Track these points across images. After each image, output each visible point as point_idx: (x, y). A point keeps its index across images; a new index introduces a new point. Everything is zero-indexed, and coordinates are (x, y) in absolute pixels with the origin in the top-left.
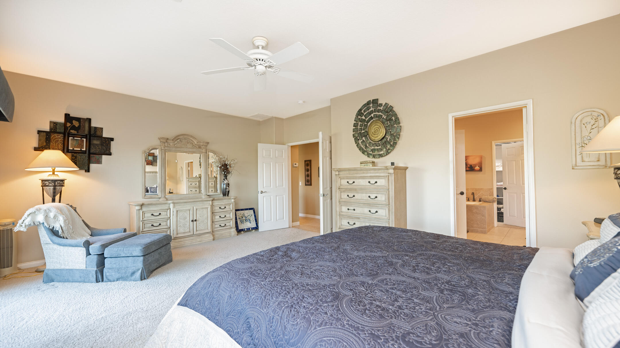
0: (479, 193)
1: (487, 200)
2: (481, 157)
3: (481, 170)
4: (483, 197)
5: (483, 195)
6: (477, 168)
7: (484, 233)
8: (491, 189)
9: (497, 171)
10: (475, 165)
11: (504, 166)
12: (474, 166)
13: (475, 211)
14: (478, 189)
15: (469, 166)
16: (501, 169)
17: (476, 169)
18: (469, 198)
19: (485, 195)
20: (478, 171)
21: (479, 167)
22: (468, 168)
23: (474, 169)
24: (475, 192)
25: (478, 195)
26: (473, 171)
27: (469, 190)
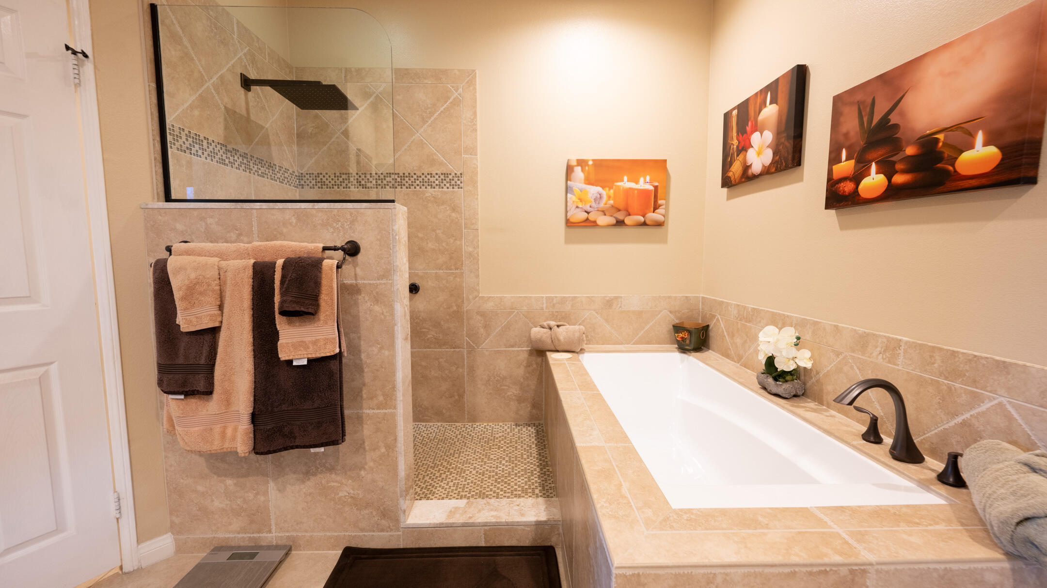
6: (977, 155)
10: (966, 129)
12: (956, 136)
14: (974, 360)
17: (965, 170)
18: (874, 421)
19: (1029, 436)
20: (984, 181)
21: (995, 146)
22: (904, 172)
23: (953, 165)
24: (938, 382)
25: (959, 420)
26: (941, 188)
27: (901, 357)
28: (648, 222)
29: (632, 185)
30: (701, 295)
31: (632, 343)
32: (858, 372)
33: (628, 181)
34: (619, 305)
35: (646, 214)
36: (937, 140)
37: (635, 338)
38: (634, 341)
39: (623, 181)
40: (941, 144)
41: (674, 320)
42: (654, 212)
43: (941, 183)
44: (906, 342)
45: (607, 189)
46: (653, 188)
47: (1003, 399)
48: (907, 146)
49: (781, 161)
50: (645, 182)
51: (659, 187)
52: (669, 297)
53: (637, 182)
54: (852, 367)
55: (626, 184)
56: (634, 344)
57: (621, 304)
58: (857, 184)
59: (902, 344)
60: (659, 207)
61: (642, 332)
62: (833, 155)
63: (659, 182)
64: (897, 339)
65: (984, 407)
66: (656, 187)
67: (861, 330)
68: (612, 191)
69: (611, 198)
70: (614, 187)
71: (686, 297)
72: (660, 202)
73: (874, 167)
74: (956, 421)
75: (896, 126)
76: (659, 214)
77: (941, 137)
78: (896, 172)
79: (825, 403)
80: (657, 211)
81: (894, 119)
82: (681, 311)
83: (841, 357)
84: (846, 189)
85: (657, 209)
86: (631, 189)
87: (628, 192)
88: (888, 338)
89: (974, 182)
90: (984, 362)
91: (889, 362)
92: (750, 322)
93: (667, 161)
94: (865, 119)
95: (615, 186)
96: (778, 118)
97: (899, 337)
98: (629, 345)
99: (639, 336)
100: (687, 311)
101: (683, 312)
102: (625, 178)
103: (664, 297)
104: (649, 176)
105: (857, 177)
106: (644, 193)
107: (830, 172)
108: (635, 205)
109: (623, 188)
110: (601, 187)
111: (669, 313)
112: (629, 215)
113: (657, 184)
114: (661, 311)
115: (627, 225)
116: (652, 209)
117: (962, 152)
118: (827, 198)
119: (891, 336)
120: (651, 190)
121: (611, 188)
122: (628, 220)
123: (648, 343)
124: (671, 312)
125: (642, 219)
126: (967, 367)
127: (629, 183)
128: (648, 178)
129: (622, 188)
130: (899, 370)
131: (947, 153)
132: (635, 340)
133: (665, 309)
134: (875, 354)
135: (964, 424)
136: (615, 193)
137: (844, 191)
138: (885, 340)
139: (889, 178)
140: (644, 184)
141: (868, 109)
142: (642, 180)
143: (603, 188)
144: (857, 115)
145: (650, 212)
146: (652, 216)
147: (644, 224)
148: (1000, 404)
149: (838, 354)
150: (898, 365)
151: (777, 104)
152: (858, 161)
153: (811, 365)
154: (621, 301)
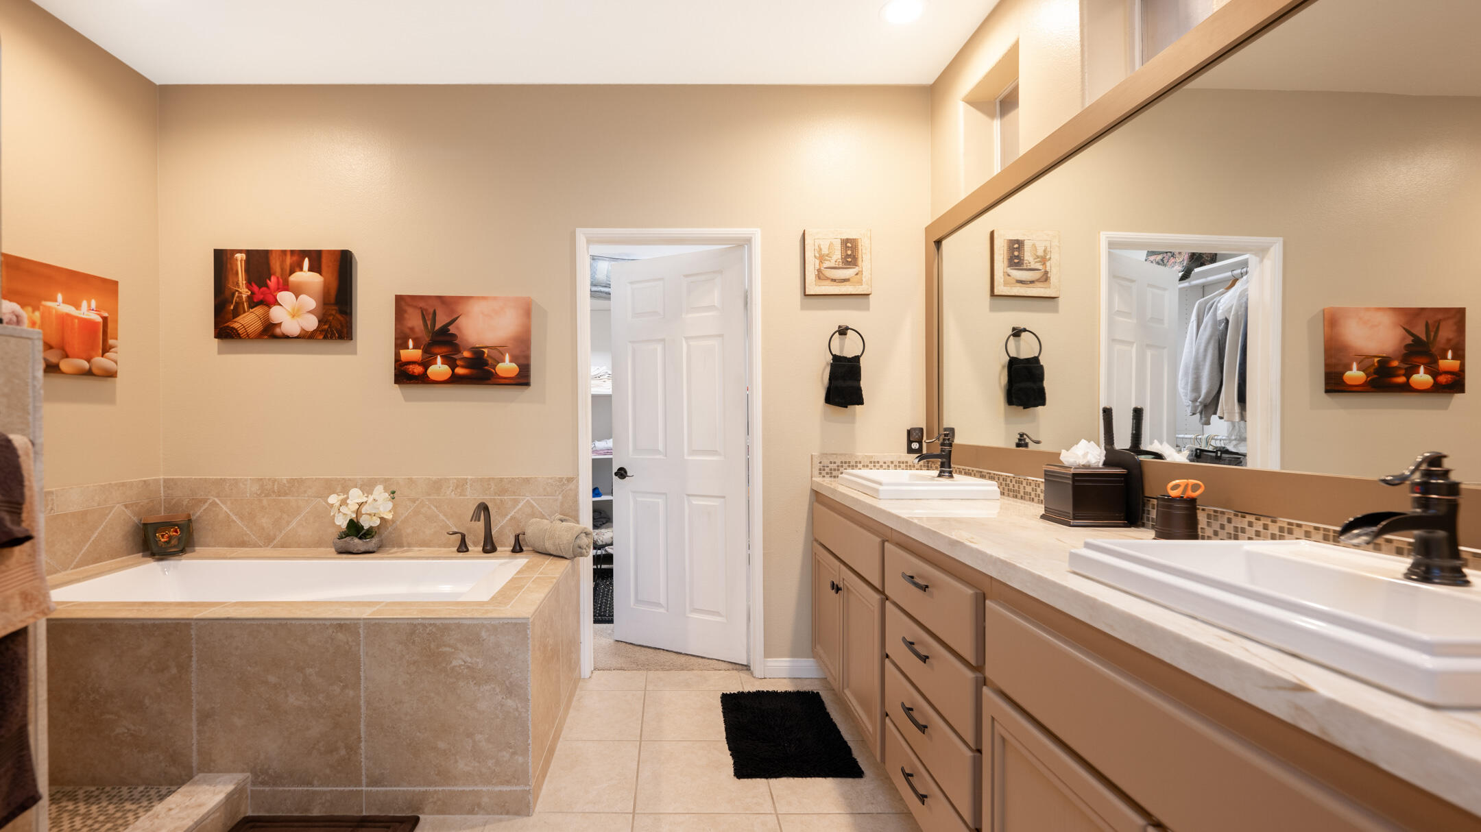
0: (516, 502)
1: (549, 546)
2: (527, 310)
3: (522, 379)
4: (534, 529)
5: (533, 515)
6: (507, 367)
7: (518, 813)
8: (570, 480)
9: (594, 397)
10: (499, 350)
11: (615, 377)
12: (494, 353)
13: (462, 658)
14: (512, 481)
15: (466, 354)
16: (605, 388)
17: (501, 374)
18: (463, 537)
19: (541, 513)
20: (512, 381)
21: (516, 363)
22: (463, 367)
23: (494, 369)
24: (494, 499)
25: (509, 517)
26: (489, 382)
27: (469, 490)
28: (95, 370)
29: (69, 309)
30: (161, 477)
31: (72, 566)
32: (435, 509)
33: (63, 302)
34: (50, 507)
35: (92, 358)
36: (484, 352)
37: (76, 558)
38: (75, 563)
39: (56, 301)
40: (486, 355)
41: (130, 518)
42: (102, 356)
43: (488, 379)
44: (471, 479)
45: (30, 309)
46: (100, 320)
47: (528, 498)
48: (465, 350)
49: (332, 331)
50: (90, 309)
51: (109, 320)
52: (123, 484)
53: (78, 306)
54: (429, 508)
55: (59, 305)
56: (76, 567)
57: (53, 504)
58: (426, 368)
59: (468, 481)
60: (110, 349)
61: (87, 545)
62: (399, 342)
63: (108, 313)
64: (464, 479)
65: (520, 506)
66: (105, 319)
67: (434, 478)
68: (37, 314)
69: (37, 326)
70: (41, 307)
71: (145, 481)
72: (111, 342)
73: (439, 359)
74: (507, 519)
75: (454, 336)
76: (109, 359)
77: (486, 350)
78: (457, 366)
79: (405, 544)
80: (107, 354)
81: (452, 330)
82: (138, 503)
83: (417, 502)
84: (415, 371)
85: (108, 352)
86: (68, 315)
87: (64, 319)
88: (457, 479)
89: (507, 381)
90: (517, 480)
91: (460, 495)
92: (286, 494)
93: (119, 284)
94: (429, 323)
95: (44, 306)
96: (324, 289)
97: (466, 477)
98: (69, 572)
99: (83, 551)
100: (146, 501)
101: (142, 504)
102: (60, 297)
103: (116, 484)
104: (95, 300)
105: (426, 364)
106: (87, 325)
107: (397, 355)
108: (75, 343)
109: (56, 312)
110: (18, 304)
111: (124, 509)
112: (67, 356)
113: (106, 315)
114: (113, 507)
115: (63, 373)
116: (101, 351)
117: (498, 363)
118: (395, 375)
119: (459, 477)
120: (98, 323)
121: (35, 308)
122: (65, 365)
123: (96, 561)
124: (126, 506)
125: (86, 365)
126: (509, 486)
127: (64, 305)
128: (93, 304)
129: (54, 311)
130: (468, 499)
131: (490, 361)
132: (77, 560)
133: (119, 503)
134: (448, 493)
135: (512, 518)
136: (42, 317)
137: (414, 372)
138: (455, 481)
139: (453, 370)
140: (88, 311)
141: (431, 316)
142: (84, 304)
143: (23, 306)
144: (421, 317)
145: (98, 356)
146: (100, 361)
147: (89, 373)
148: (528, 501)
149: (414, 501)
150: (466, 496)
151: (321, 274)
152: (425, 352)
153: (391, 516)
154: (52, 500)
